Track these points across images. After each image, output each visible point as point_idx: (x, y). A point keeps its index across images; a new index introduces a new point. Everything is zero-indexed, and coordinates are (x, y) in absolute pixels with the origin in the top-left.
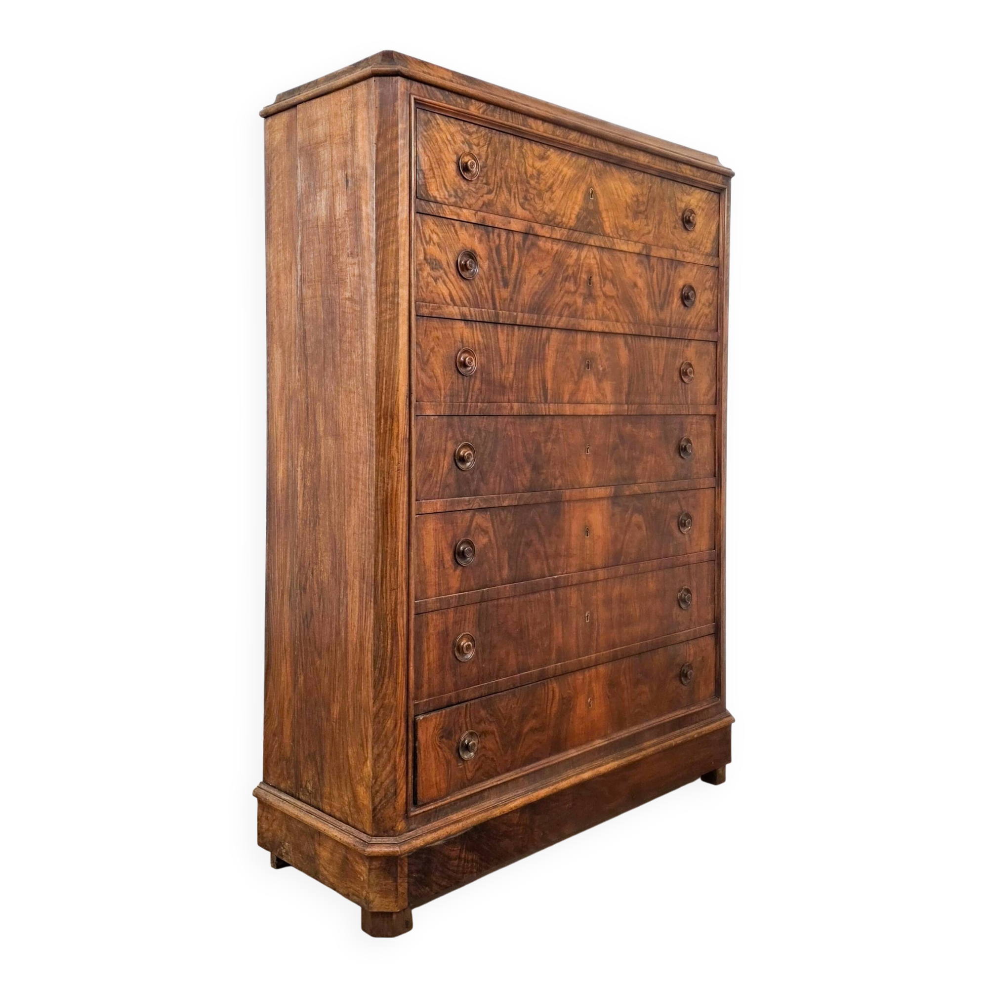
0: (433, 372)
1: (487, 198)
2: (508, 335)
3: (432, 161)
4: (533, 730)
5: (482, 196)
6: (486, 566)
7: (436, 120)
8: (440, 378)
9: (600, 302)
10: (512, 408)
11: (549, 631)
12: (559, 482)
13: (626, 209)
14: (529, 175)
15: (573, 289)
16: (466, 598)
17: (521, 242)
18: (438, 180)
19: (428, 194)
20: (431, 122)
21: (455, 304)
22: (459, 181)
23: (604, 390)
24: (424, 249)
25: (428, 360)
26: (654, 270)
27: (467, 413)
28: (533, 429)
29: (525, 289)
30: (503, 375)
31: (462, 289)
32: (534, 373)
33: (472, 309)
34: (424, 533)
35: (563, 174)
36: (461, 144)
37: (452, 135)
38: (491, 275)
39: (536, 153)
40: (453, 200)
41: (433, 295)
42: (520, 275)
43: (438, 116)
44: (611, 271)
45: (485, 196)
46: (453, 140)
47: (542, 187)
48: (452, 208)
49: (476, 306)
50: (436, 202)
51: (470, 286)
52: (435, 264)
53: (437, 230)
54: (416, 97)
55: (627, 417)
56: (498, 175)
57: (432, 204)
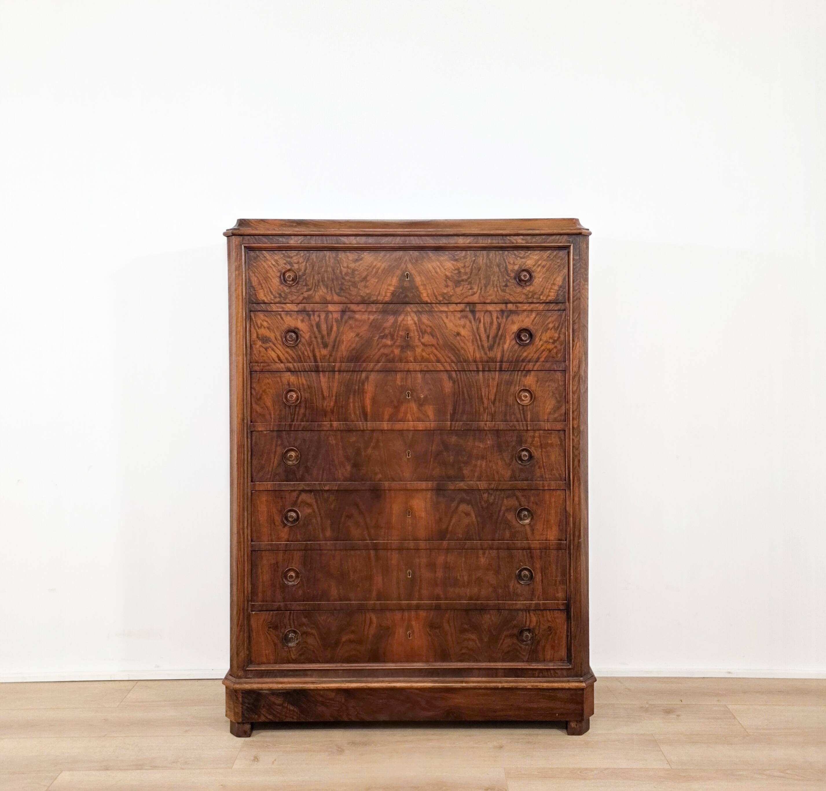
0: (264, 404)
1: (306, 295)
2: (329, 378)
3: (260, 279)
4: (350, 641)
5: (303, 294)
6: (310, 527)
7: (263, 255)
8: (271, 408)
9: (418, 350)
10: (331, 425)
11: (369, 578)
12: (380, 476)
13: (446, 281)
14: (344, 273)
15: (389, 342)
16: (292, 545)
17: (339, 318)
18: (265, 290)
19: (257, 299)
20: (259, 256)
21: (282, 362)
22: (282, 288)
23: (426, 412)
24: (257, 332)
25: (260, 398)
26: (480, 322)
27: (293, 429)
28: (353, 439)
29: (343, 347)
30: (325, 404)
31: (287, 352)
32: (354, 402)
33: (295, 364)
34: (258, 502)
35: (377, 267)
36: (284, 265)
37: (276, 261)
38: (312, 342)
39: (351, 258)
40: (278, 300)
41: (264, 358)
42: (338, 339)
43: (264, 252)
44: (431, 327)
45: (304, 293)
46: (277, 264)
47: (357, 279)
48: (278, 305)
49: (301, 361)
50: (265, 303)
51: (294, 350)
52: (265, 340)
53: (267, 319)
54: (245, 245)
55: (452, 431)
56: (316, 278)
57: (262, 305)
